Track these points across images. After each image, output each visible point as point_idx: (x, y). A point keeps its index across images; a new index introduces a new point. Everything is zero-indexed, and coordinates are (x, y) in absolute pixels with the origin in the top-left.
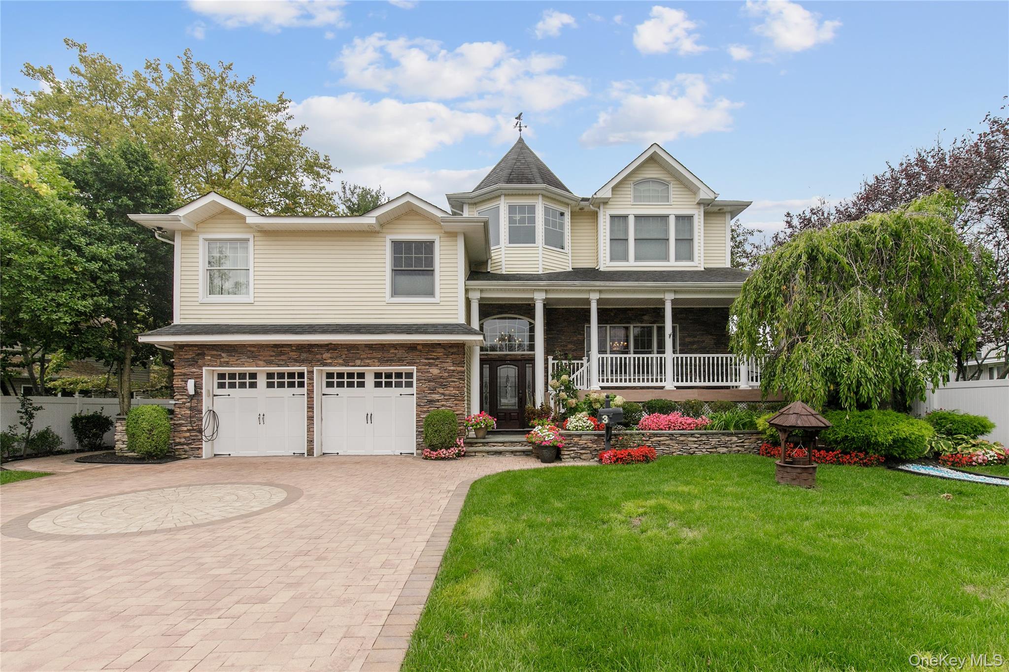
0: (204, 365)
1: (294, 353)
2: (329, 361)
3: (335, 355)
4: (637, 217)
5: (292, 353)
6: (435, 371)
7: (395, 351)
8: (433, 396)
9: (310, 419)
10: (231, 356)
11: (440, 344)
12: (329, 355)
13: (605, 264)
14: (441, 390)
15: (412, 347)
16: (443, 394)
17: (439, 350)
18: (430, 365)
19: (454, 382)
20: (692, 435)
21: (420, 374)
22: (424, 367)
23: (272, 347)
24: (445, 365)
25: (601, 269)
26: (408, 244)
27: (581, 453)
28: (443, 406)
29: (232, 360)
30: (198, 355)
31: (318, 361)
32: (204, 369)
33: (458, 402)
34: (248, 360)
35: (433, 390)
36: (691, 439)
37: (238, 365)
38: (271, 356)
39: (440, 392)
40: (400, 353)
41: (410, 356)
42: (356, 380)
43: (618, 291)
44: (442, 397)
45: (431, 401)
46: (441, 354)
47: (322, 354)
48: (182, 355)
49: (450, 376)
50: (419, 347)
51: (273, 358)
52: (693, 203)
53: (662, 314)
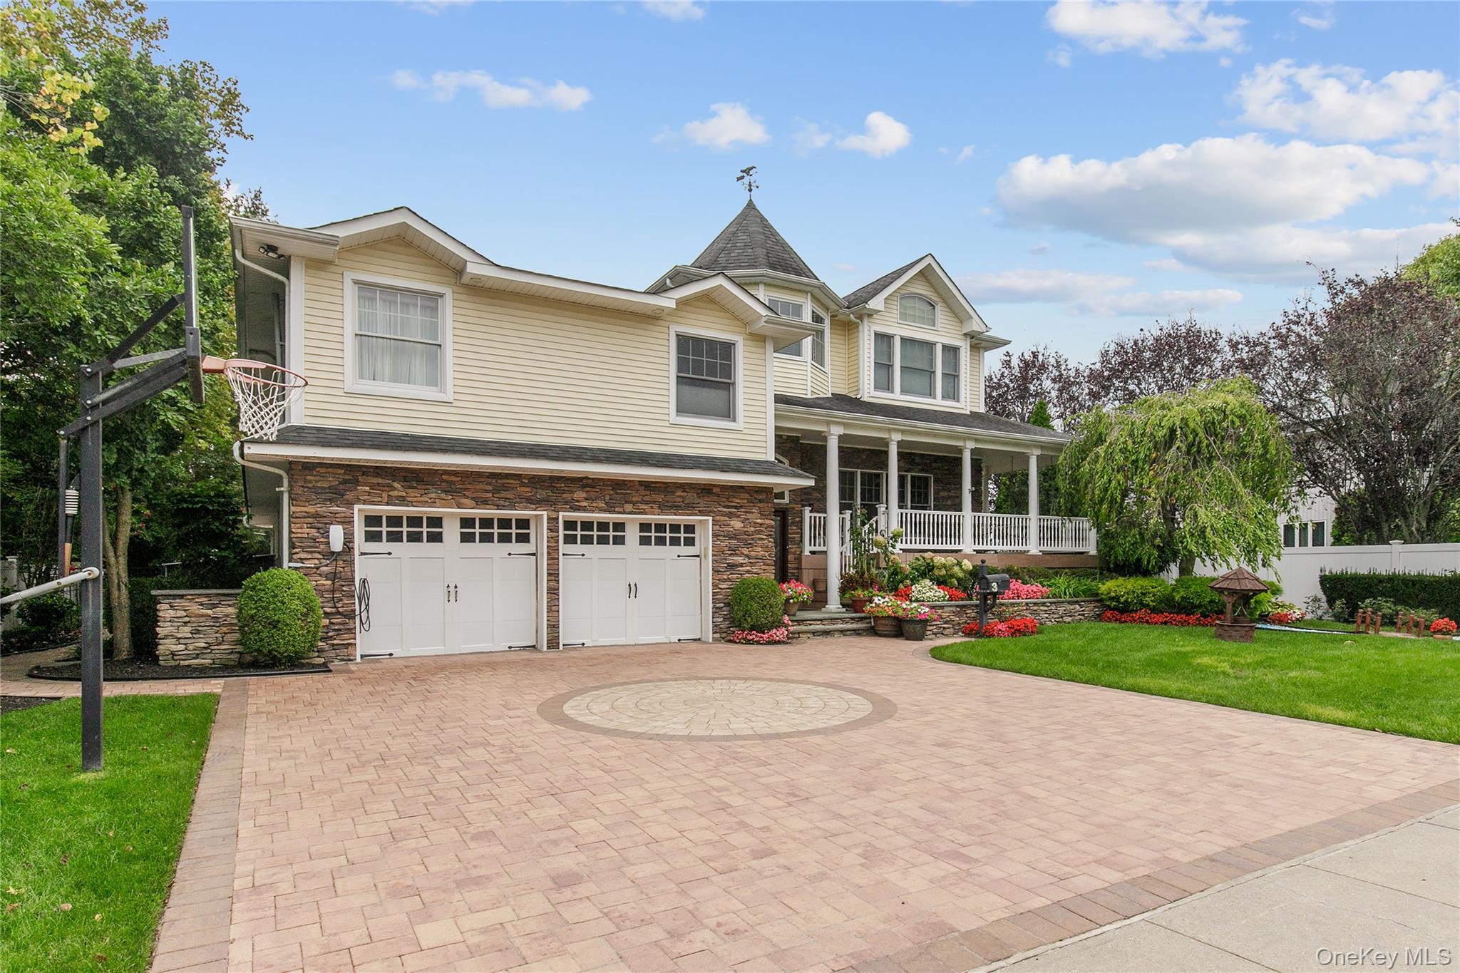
0: (358, 501)
1: (528, 489)
2: (585, 504)
3: (593, 495)
4: (904, 340)
5: (522, 489)
6: (737, 524)
7: (682, 494)
8: (735, 558)
9: (553, 592)
10: (410, 487)
11: (742, 487)
12: (584, 495)
13: (868, 392)
14: (746, 551)
15: (706, 490)
16: (747, 556)
17: (743, 496)
18: (730, 515)
19: (762, 539)
20: (1044, 604)
21: (717, 528)
22: (723, 518)
23: (488, 477)
24: (749, 516)
25: (865, 399)
26: (698, 341)
27: (944, 628)
28: (748, 572)
29: (414, 494)
30: (345, 482)
31: (566, 503)
32: (356, 507)
33: (767, 567)
34: (443, 496)
35: (734, 551)
36: (1042, 608)
37: (425, 504)
38: (487, 491)
39: (745, 553)
40: (691, 497)
41: (702, 503)
42: (611, 533)
43: (927, 434)
44: (747, 560)
45: (732, 566)
46: (746, 501)
47: (572, 492)
48: (310, 482)
49: (758, 532)
50: (715, 490)
51: (490, 495)
52: (959, 333)
53: (917, 461)
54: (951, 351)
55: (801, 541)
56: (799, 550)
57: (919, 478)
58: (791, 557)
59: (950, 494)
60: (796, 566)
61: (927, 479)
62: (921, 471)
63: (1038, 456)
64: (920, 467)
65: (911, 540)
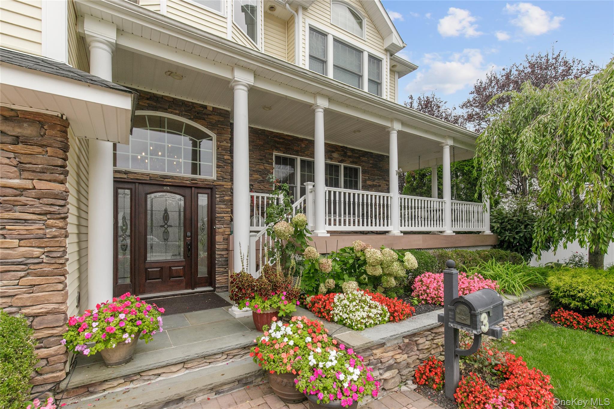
4: (335, 40)
52: (382, 48)
53: (349, 154)
54: (375, 60)
55: (232, 220)
56: (228, 230)
57: (351, 169)
58: (219, 238)
59: (375, 183)
60: (225, 246)
61: (356, 170)
62: (352, 162)
63: (451, 146)
64: (351, 160)
65: (345, 221)
